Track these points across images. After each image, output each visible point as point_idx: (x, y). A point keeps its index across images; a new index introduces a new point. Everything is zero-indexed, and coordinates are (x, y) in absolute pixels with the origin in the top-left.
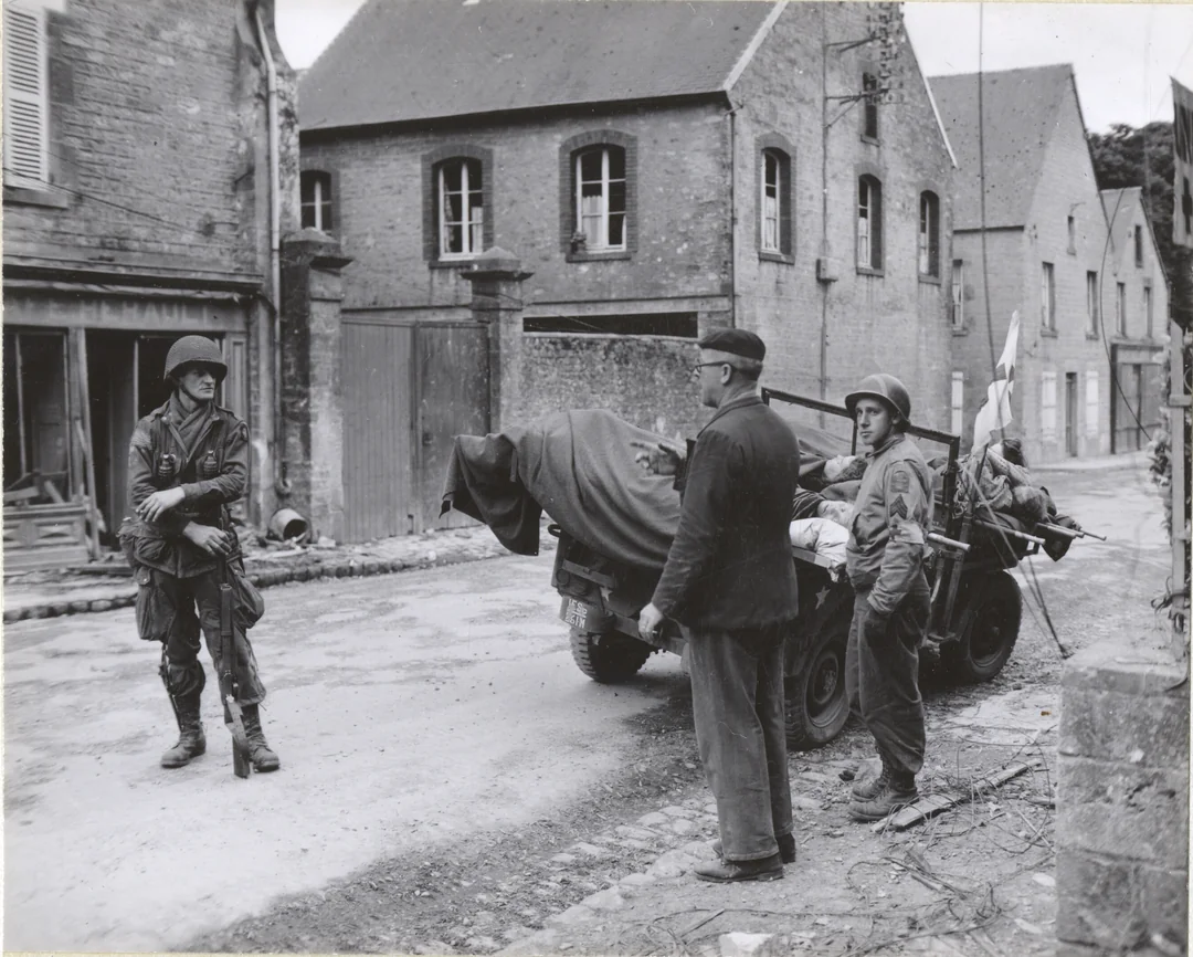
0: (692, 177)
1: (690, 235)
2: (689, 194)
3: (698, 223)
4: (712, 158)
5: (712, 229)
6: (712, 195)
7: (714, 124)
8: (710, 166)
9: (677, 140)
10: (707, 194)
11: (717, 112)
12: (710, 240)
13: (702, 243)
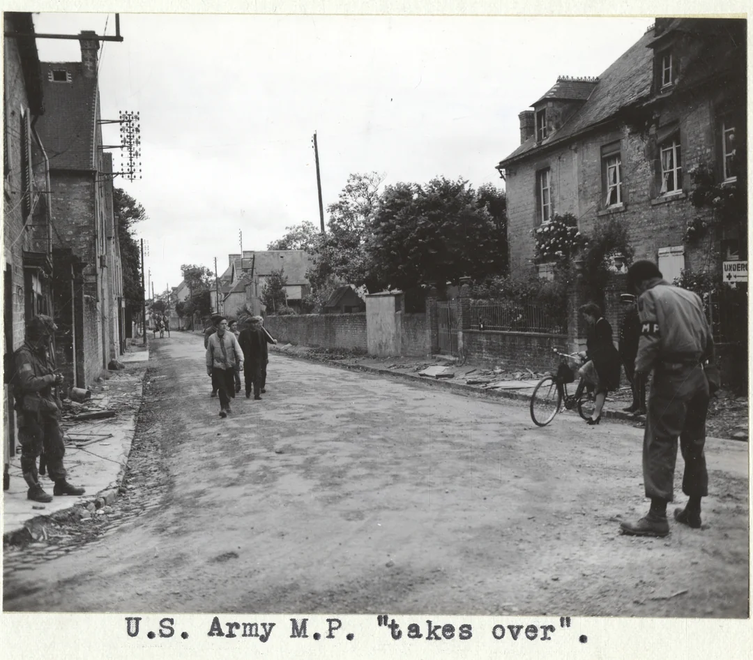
0: (73, 213)
1: (73, 243)
2: (72, 222)
3: (77, 237)
4: (85, 204)
5: (86, 240)
6: (85, 223)
7: (86, 186)
8: (84, 208)
9: (64, 193)
10: (83, 222)
11: (87, 181)
12: (85, 246)
13: (80, 247)
